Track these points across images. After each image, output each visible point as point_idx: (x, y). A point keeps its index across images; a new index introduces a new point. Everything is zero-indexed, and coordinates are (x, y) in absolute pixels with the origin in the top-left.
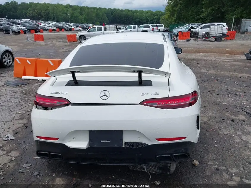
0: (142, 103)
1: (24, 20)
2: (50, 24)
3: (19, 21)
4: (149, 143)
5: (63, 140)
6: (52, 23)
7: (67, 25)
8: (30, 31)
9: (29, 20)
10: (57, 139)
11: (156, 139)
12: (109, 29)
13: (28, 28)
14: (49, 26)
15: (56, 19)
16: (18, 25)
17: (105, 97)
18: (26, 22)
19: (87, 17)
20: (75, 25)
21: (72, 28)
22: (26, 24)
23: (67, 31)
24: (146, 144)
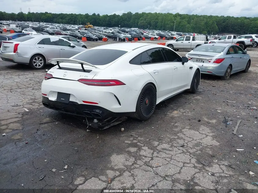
0: (78, 80)
1: (133, 29)
2: (154, 32)
3: (129, 29)
4: (79, 103)
5: (48, 96)
6: (156, 32)
7: (170, 34)
8: (134, 39)
9: (137, 28)
10: (46, 95)
11: (83, 101)
12: (198, 38)
13: (133, 36)
14: (152, 35)
15: (163, 28)
16: (126, 34)
17: (65, 76)
18: (133, 31)
19: (194, 26)
20: (177, 34)
21: (174, 36)
22: (132, 32)
23: (168, 39)
24: (77, 103)
